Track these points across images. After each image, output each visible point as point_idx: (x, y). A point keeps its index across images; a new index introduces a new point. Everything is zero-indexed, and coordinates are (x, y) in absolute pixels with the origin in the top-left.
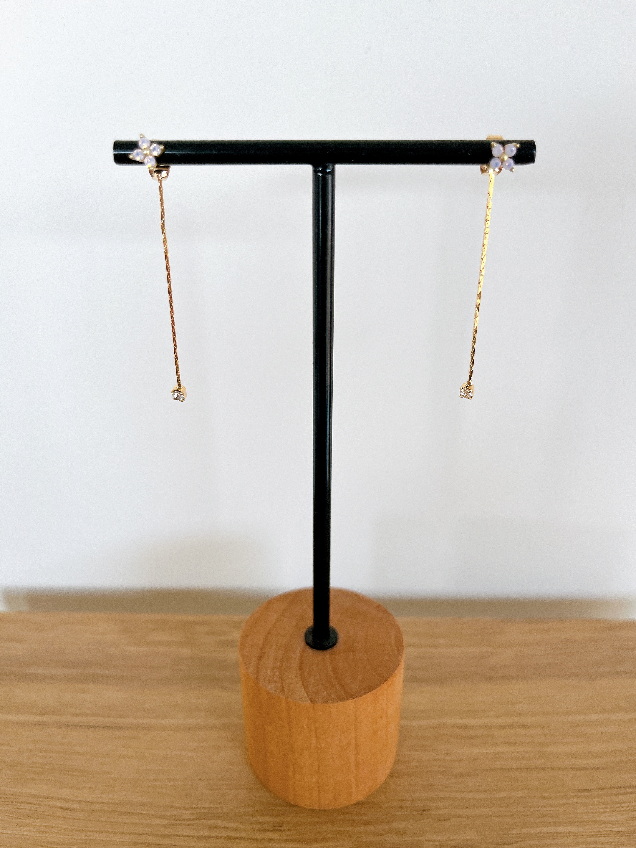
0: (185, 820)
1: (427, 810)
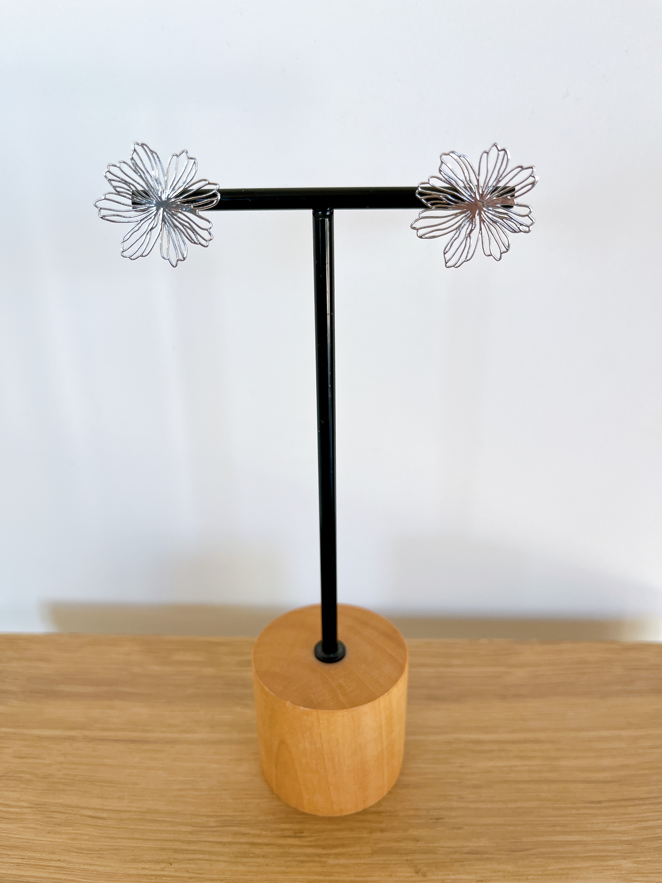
0: (210, 827)
1: (442, 819)
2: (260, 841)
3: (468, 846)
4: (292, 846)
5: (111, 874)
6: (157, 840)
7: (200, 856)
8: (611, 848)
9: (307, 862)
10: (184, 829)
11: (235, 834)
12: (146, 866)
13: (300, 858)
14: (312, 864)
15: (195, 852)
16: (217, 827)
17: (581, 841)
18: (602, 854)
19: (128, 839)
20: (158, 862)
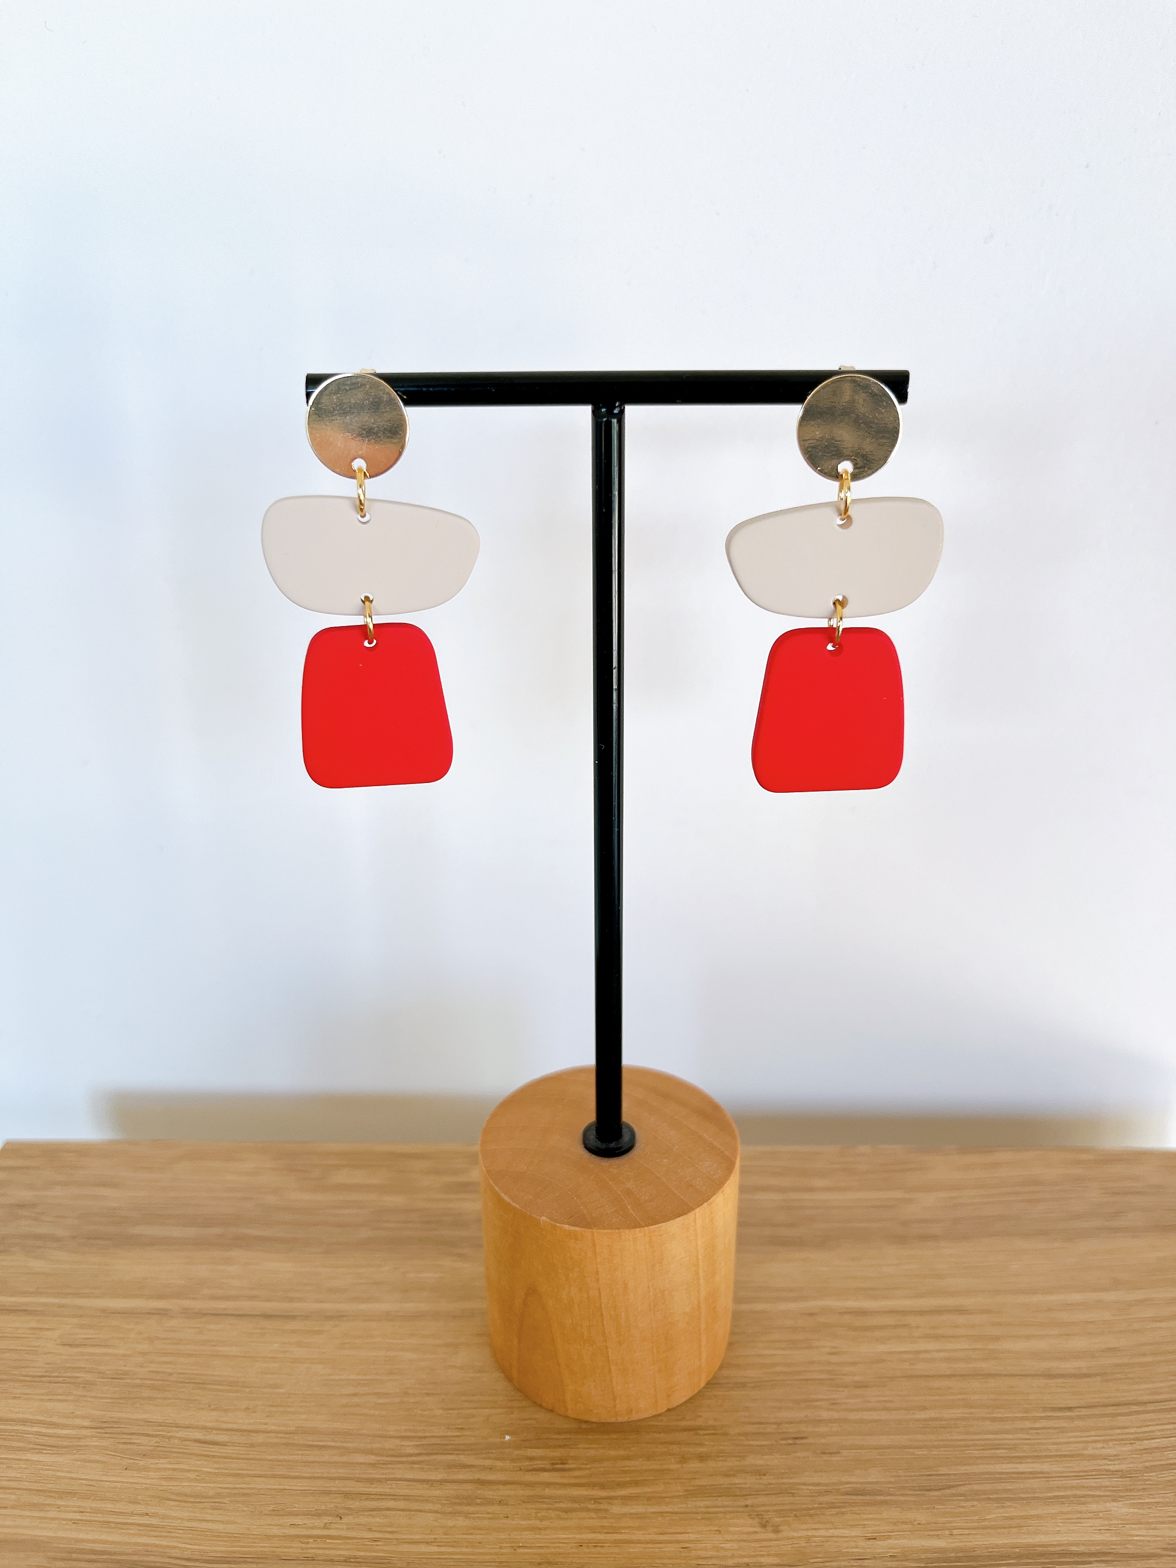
1: (803, 1438)
2: (492, 1477)
3: (847, 1483)
4: (548, 1485)
5: (236, 1535)
6: (316, 1478)
7: (391, 1504)
8: (1092, 1483)
9: (575, 1510)
10: (360, 1458)
11: (450, 1466)
12: (298, 1521)
13: (562, 1505)
14: (584, 1514)
15: (382, 1496)
16: (419, 1454)
17: (1042, 1473)
18: (1078, 1493)
19: (265, 1476)
20: (318, 1514)
